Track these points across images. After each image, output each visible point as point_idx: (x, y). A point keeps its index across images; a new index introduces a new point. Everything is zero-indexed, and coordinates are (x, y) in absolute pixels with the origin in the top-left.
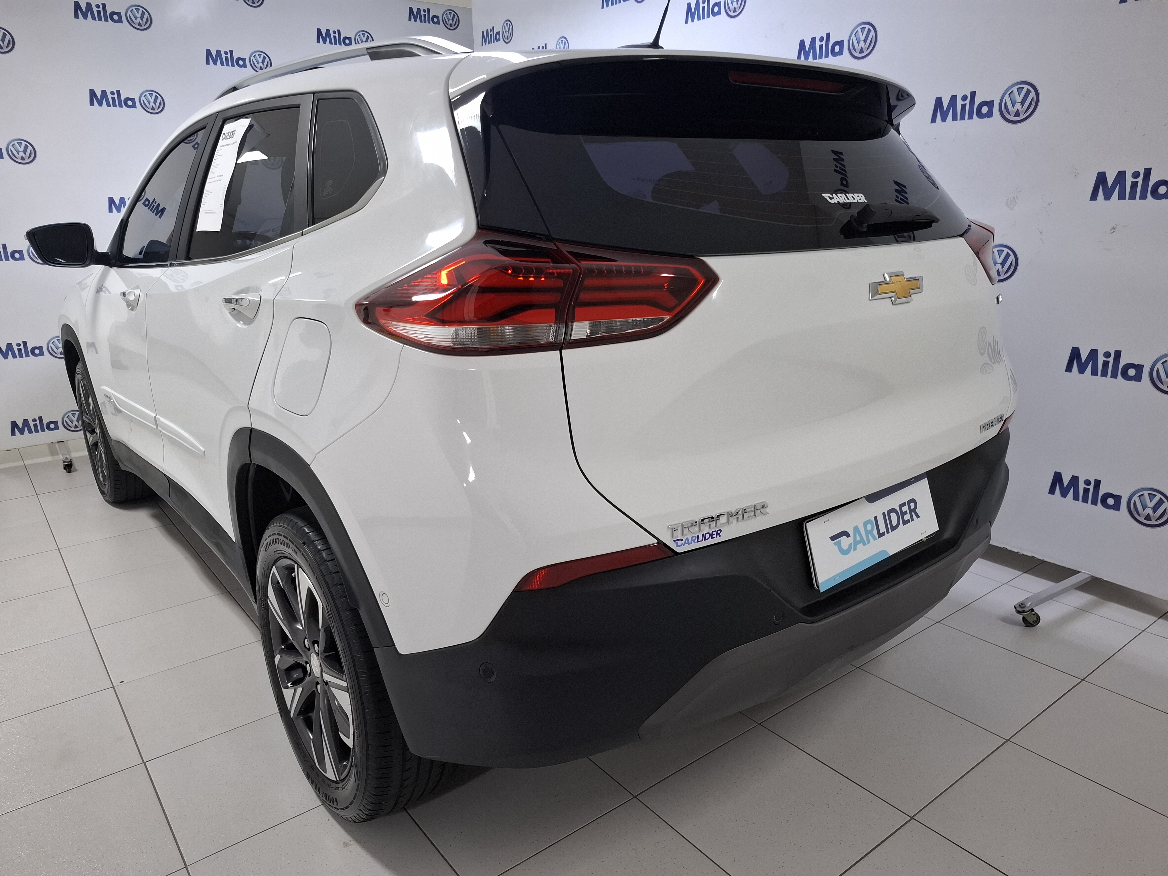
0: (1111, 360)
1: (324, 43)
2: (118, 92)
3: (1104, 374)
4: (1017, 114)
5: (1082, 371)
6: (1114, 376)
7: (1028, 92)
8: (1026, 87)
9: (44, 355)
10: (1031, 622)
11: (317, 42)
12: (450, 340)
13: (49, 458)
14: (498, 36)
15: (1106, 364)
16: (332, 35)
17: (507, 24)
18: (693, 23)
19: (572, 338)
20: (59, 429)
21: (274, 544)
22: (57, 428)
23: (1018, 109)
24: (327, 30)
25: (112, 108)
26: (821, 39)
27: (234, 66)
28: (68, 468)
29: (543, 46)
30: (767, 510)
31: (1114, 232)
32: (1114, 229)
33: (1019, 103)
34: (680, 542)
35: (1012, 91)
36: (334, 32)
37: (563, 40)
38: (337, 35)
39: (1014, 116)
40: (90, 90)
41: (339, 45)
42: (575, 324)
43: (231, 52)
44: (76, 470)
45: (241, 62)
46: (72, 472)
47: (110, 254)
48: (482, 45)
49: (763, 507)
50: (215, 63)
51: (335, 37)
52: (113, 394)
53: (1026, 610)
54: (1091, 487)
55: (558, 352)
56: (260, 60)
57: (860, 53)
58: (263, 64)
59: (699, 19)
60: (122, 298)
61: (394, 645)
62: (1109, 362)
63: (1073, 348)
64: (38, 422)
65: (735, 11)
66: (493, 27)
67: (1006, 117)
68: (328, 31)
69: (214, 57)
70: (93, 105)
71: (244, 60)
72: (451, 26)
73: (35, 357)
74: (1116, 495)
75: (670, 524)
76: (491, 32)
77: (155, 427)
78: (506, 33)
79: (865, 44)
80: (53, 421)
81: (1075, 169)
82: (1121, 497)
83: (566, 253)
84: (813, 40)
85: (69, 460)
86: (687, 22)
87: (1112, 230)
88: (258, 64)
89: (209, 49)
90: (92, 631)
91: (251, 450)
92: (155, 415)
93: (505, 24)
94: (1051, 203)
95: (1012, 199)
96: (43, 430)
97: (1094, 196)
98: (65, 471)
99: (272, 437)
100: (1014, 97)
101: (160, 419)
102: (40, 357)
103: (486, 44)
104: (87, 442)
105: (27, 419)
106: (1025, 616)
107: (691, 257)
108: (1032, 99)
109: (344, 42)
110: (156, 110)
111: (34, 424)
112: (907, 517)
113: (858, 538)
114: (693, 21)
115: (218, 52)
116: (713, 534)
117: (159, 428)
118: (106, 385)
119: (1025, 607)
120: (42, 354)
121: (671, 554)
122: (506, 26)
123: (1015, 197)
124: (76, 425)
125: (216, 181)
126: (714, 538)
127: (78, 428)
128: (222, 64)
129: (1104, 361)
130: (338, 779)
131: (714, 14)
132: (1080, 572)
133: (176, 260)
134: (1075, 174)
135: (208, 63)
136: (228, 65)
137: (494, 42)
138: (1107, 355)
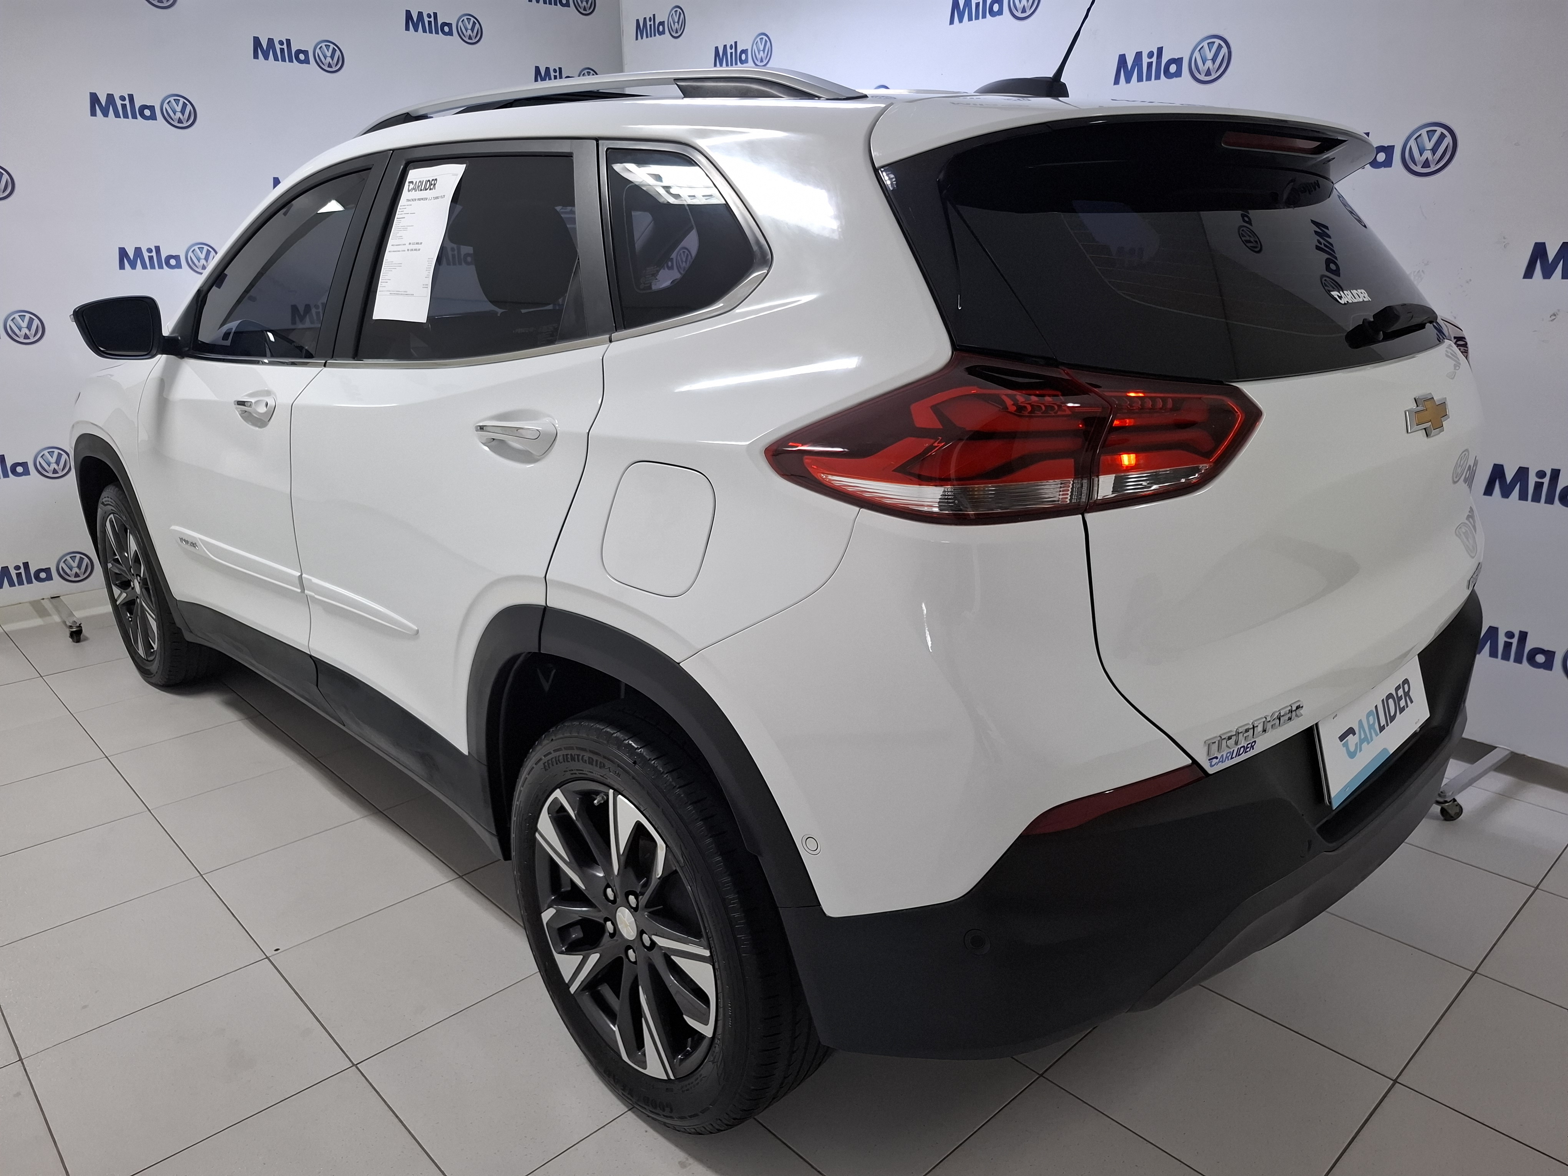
0: (1546, 481)
1: (415, 31)
2: (131, 97)
3: (1536, 498)
4: (1426, 164)
5: (1506, 494)
6: (1550, 500)
7: (1442, 136)
8: (1440, 130)
9: (29, 474)
10: (1453, 815)
11: (406, 30)
12: (937, 504)
13: (38, 622)
14: (661, 28)
15: (1539, 486)
16: (426, 19)
17: (676, 11)
18: (961, 24)
19: (1099, 498)
20: (52, 579)
21: (568, 761)
22: (49, 578)
23: (1427, 158)
24: (419, 12)
25: (122, 119)
26: (1151, 55)
27: (293, 62)
28: (76, 636)
29: (731, 45)
30: (1302, 711)
31: (1555, 319)
32: (1555, 315)
33: (1429, 151)
34: (1215, 761)
35: (1420, 135)
36: (429, 16)
37: (762, 38)
38: (432, 19)
39: (1422, 167)
40: (91, 93)
41: (436, 33)
42: (1101, 477)
43: (288, 41)
44: (86, 639)
45: (302, 57)
46: (82, 641)
47: (179, 338)
48: (637, 39)
49: (1298, 708)
50: (266, 58)
51: (430, 22)
52: (200, 539)
53: (1449, 800)
54: (1515, 641)
55: (1080, 516)
56: (329, 54)
57: (1205, 76)
58: (333, 60)
59: (970, 19)
60: (236, 408)
61: (820, 905)
62: (1543, 483)
63: (1495, 465)
64: (22, 570)
65: (1024, 11)
66: (654, 15)
67: (1411, 167)
68: (420, 14)
69: (265, 49)
70: (96, 116)
71: (305, 53)
72: (585, 9)
73: (17, 477)
74: (1548, 651)
75: (1208, 738)
76: (650, 21)
77: (299, 591)
78: (674, 24)
79: (1214, 64)
80: (44, 568)
81: (1504, 238)
82: (1554, 653)
83: (1086, 385)
84: (1139, 55)
85: (78, 625)
86: (952, 22)
87: (1552, 317)
88: (325, 59)
89: (258, 37)
90: (203, 876)
91: (542, 634)
92: (300, 574)
93: (673, 12)
94: (1470, 280)
95: (1416, 273)
96: (30, 581)
97: (1529, 273)
98: (71, 640)
99: (594, 621)
100: (1423, 142)
101: (313, 580)
102: (24, 477)
103: (642, 38)
104: (113, 600)
105: (7, 567)
106: (1446, 808)
107: (1221, 383)
108: (1447, 146)
109: (442, 30)
110: (185, 122)
111: (16, 573)
112: (1402, 703)
113: (1363, 736)
114: (961, 21)
115: (271, 41)
116: (1247, 748)
117: (306, 591)
118: (178, 525)
119: (1445, 796)
120: (26, 472)
121: (1202, 774)
122: (674, 14)
123: (1421, 271)
124: (76, 572)
125: (408, 250)
126: (1248, 751)
127: (79, 576)
128: (276, 59)
129: (1536, 482)
130: (672, 1077)
131: (993, 14)
132: (1496, 747)
133: (333, 357)
134: (1505, 243)
135: (256, 56)
136: (284, 60)
137: (655, 35)
138: (1541, 474)
